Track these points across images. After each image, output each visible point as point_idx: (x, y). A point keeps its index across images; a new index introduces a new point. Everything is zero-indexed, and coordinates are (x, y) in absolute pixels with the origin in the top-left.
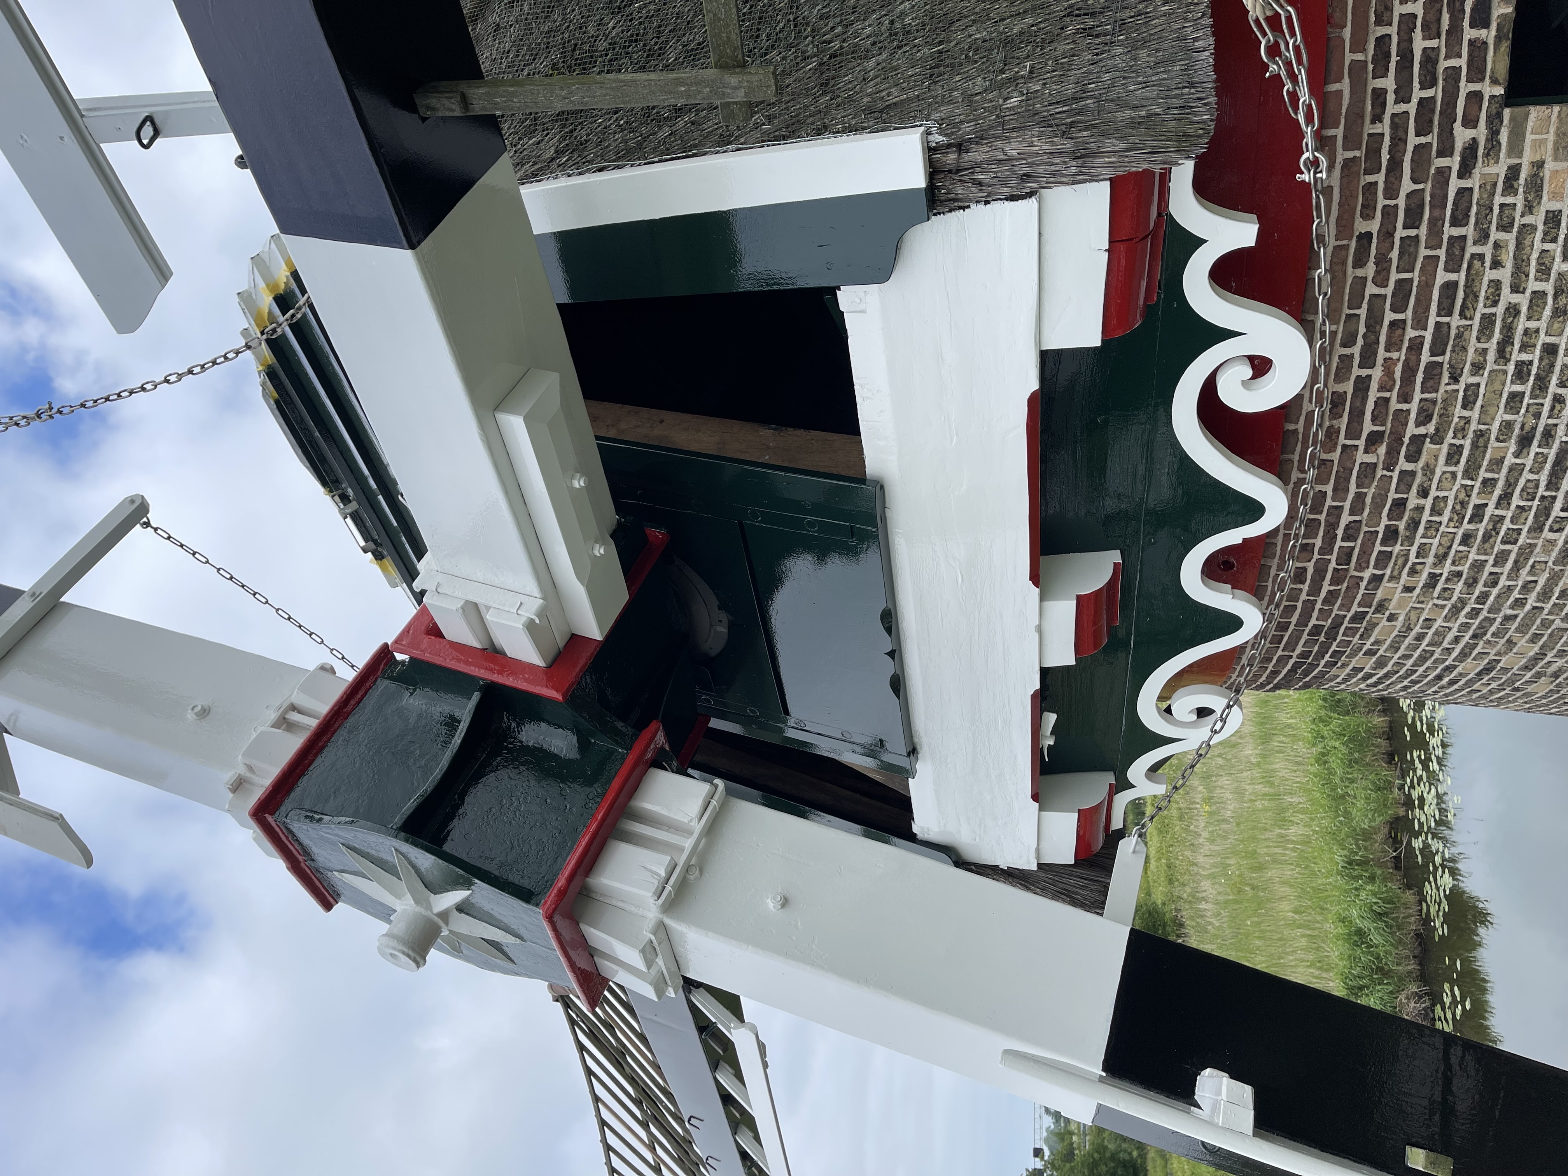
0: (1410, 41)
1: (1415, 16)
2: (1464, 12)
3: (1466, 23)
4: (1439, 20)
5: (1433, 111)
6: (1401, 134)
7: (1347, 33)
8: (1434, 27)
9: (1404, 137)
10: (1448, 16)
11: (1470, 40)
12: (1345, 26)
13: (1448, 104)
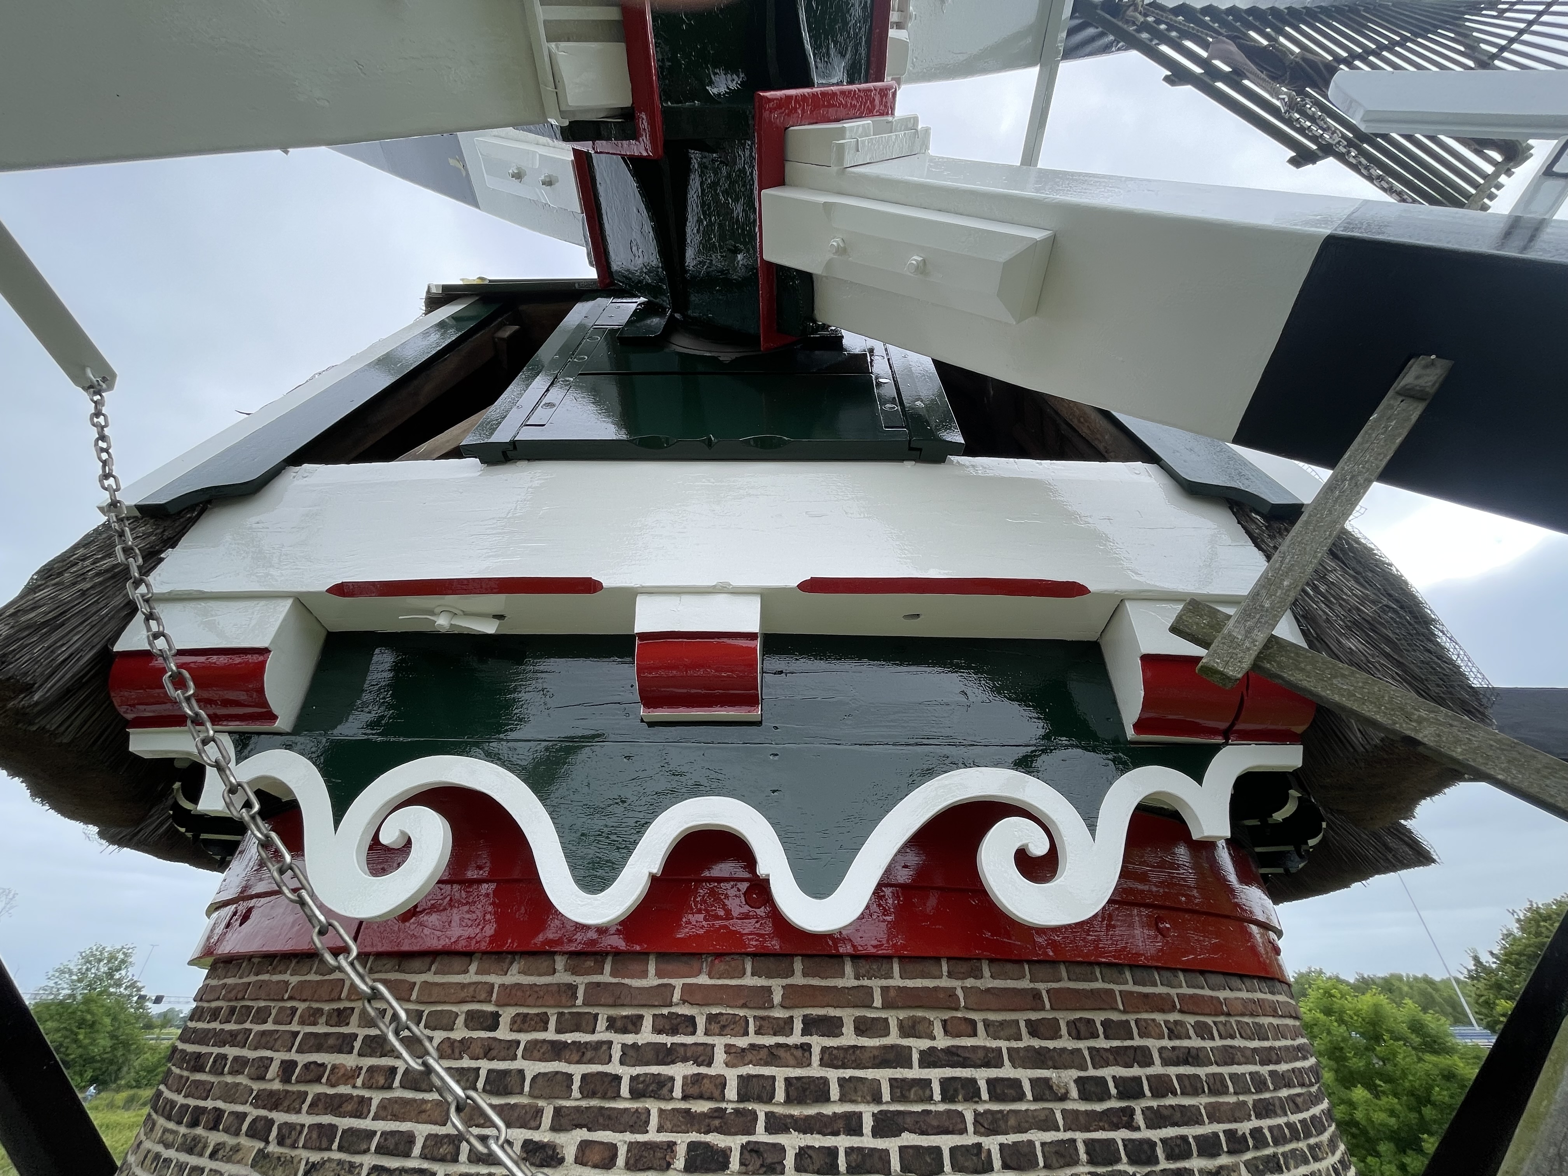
0: (685, 1060)
1: (709, 1064)
2: (707, 1132)
3: (695, 1137)
4: (701, 1097)
5: (604, 1097)
6: (589, 1055)
7: (703, 979)
8: (694, 1091)
9: (585, 1059)
10: (705, 1109)
11: (675, 1143)
12: (710, 978)
13: (609, 1118)
